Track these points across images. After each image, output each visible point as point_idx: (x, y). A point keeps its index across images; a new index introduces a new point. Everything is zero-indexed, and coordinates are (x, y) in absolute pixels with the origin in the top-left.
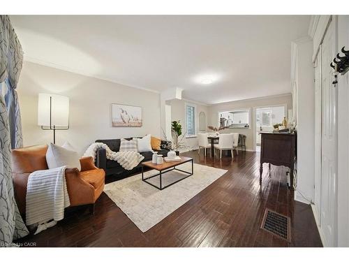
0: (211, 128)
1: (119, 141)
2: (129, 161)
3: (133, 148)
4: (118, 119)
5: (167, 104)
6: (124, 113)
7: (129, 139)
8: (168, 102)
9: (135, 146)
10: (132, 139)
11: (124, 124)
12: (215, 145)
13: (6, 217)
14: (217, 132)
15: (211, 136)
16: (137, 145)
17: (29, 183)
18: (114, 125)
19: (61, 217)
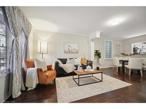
0: (123, 54)
1: (66, 59)
2: (68, 69)
3: (72, 63)
4: (67, 50)
5: (91, 41)
6: (70, 47)
7: (70, 59)
8: (92, 40)
9: (73, 62)
10: (73, 59)
11: (69, 52)
12: (125, 66)
13: (16, 81)
14: (128, 57)
15: (122, 59)
16: (74, 62)
17: (27, 72)
18: (65, 52)
19: (34, 87)
